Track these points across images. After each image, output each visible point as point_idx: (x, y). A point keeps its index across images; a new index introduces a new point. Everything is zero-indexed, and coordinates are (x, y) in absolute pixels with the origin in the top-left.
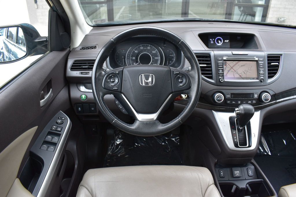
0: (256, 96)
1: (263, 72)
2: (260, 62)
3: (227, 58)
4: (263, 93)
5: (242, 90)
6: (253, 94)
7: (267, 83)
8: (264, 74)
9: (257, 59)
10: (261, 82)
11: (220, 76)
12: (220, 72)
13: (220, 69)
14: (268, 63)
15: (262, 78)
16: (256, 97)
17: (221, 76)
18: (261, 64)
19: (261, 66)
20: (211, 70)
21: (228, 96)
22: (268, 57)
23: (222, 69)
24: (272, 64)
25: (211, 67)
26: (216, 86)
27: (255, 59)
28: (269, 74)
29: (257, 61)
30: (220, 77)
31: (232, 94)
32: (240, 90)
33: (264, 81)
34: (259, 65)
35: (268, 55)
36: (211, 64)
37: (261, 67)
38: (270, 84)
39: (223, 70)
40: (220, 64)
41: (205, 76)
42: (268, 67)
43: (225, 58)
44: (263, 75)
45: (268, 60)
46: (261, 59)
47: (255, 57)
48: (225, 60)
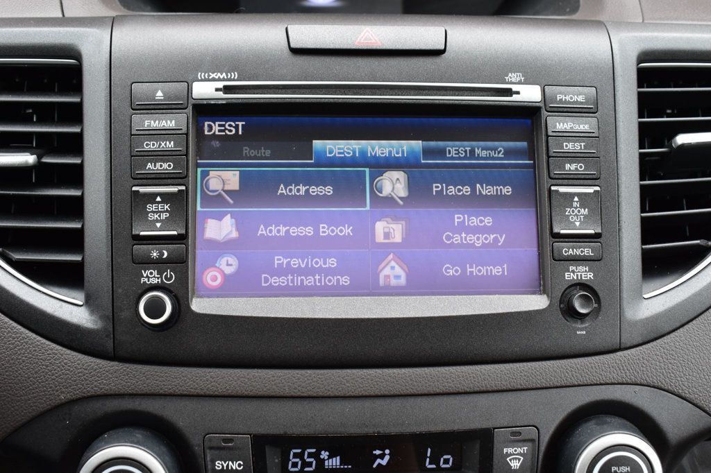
0: (515, 456)
1: (586, 220)
2: (560, 124)
3: (227, 89)
4: (591, 425)
5: (368, 404)
6: (483, 440)
7: (636, 323)
8: (597, 236)
9: (529, 94)
10: (570, 313)
11: (149, 263)
12: (152, 225)
13: (151, 198)
14: (648, 135)
15: (582, 273)
16: (515, 465)
17: (159, 264)
18: (570, 146)
19: (573, 157)
20: (75, 208)
21: (219, 465)
22: (645, 77)
23: (166, 197)
24: (682, 139)
25: (75, 176)
26: (115, 365)
27: (509, 92)
28: (649, 231)
29: (530, 113)
30: (151, 276)
31: (261, 443)
32: (348, 406)
33: (597, 312)
34: (553, 150)
35: (645, 56)
36: (75, 144)
37: (571, 167)
38: (656, 332)
39: (180, 204)
40: (151, 146)
41: (21, 267)
42: (647, 167)
43: (205, 90)
44: (587, 252)
45: (646, 105)
46: (577, 96)
47: (513, 77)
48: (205, 110)
